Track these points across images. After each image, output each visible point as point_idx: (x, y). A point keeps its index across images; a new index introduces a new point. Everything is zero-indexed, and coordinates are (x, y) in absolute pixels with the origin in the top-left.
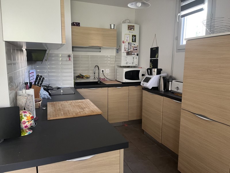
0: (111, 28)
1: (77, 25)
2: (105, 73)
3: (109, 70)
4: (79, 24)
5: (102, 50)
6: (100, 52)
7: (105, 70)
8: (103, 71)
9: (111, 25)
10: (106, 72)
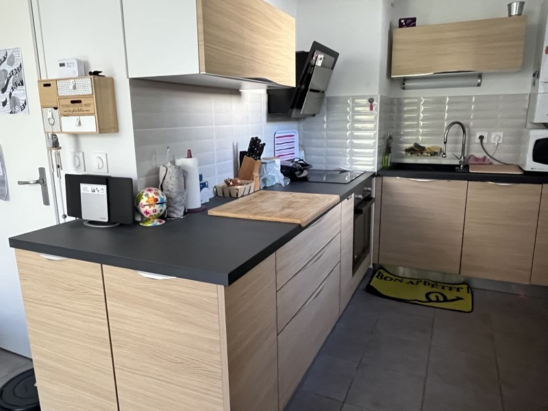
0: (510, 15)
1: (408, 25)
2: (488, 142)
3: (501, 134)
4: (414, 20)
5: (485, 81)
6: (479, 85)
7: (489, 135)
8: (481, 138)
9: (510, 6)
10: (492, 141)
